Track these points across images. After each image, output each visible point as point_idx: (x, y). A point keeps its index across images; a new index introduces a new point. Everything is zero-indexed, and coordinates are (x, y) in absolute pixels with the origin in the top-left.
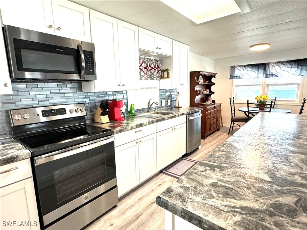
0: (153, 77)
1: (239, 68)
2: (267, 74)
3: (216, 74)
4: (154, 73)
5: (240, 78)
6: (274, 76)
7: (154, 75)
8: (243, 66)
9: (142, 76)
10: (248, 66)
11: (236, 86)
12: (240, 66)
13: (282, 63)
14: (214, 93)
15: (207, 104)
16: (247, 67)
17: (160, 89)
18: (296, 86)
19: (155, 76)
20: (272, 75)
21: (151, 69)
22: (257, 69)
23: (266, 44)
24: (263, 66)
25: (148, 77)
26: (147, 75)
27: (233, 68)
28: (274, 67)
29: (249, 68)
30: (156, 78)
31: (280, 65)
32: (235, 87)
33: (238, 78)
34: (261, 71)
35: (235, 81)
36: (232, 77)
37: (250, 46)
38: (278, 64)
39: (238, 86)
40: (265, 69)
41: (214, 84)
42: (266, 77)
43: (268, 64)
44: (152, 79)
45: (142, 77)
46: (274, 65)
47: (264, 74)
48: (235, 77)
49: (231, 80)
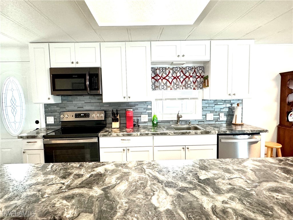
0: (187, 87)
4: (188, 82)
7: (188, 84)
9: (168, 86)
17: (203, 100)
19: (189, 86)
21: (186, 78)
25: (177, 87)
26: (176, 85)
30: (190, 87)
44: (186, 88)
45: (168, 88)
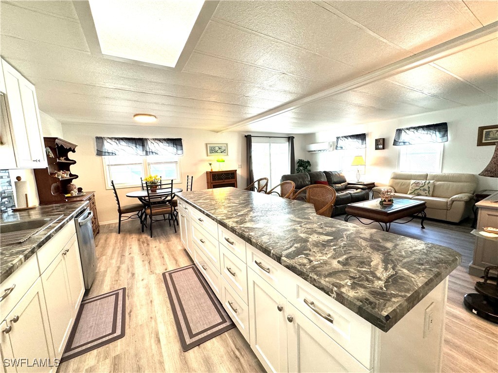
1: (109, 140)
2: (147, 152)
3: (76, 146)
5: (114, 154)
6: (154, 154)
8: (116, 139)
10: (122, 139)
11: (109, 165)
12: (111, 139)
13: (159, 140)
14: (76, 177)
15: (74, 195)
16: (121, 141)
18: (174, 165)
20: (152, 152)
22: (134, 145)
23: (152, 115)
24: (140, 142)
27: (100, 140)
28: (152, 144)
29: (123, 142)
31: (158, 142)
32: (107, 167)
33: (111, 154)
34: (140, 148)
35: (106, 159)
36: (100, 153)
37: (134, 114)
38: (156, 141)
39: (112, 165)
40: (143, 146)
41: (74, 162)
42: (147, 154)
43: (146, 139)
46: (153, 141)
47: (143, 151)
48: (105, 152)
49: (99, 158)
